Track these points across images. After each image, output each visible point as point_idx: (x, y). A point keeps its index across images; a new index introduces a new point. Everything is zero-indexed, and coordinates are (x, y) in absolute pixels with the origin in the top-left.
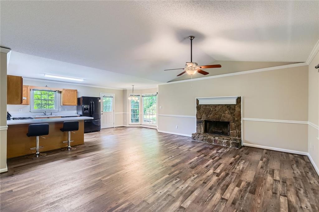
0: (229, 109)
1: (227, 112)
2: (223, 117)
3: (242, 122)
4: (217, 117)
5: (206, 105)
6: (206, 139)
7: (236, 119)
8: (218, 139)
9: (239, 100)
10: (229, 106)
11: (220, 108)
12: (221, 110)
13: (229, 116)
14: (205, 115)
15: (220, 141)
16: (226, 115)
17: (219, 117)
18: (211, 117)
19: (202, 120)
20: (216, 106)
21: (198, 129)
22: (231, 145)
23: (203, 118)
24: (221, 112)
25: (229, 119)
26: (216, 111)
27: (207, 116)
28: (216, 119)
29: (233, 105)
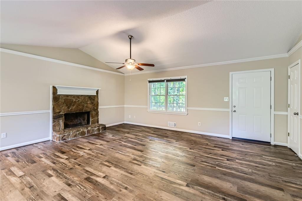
0: (91, 100)
1: (89, 102)
2: (86, 108)
3: (99, 110)
4: (80, 108)
5: (67, 96)
6: (79, 133)
7: (95, 108)
8: (91, 129)
9: (97, 92)
10: (90, 97)
11: (83, 99)
12: (84, 101)
13: (90, 106)
14: (66, 107)
15: (93, 130)
16: (88, 105)
17: (82, 107)
18: (73, 109)
19: (61, 113)
20: (78, 96)
21: (55, 126)
22: (101, 130)
23: (63, 111)
24: (84, 103)
25: (91, 109)
26: (79, 102)
27: (68, 108)
28: (80, 110)
29: (93, 96)
